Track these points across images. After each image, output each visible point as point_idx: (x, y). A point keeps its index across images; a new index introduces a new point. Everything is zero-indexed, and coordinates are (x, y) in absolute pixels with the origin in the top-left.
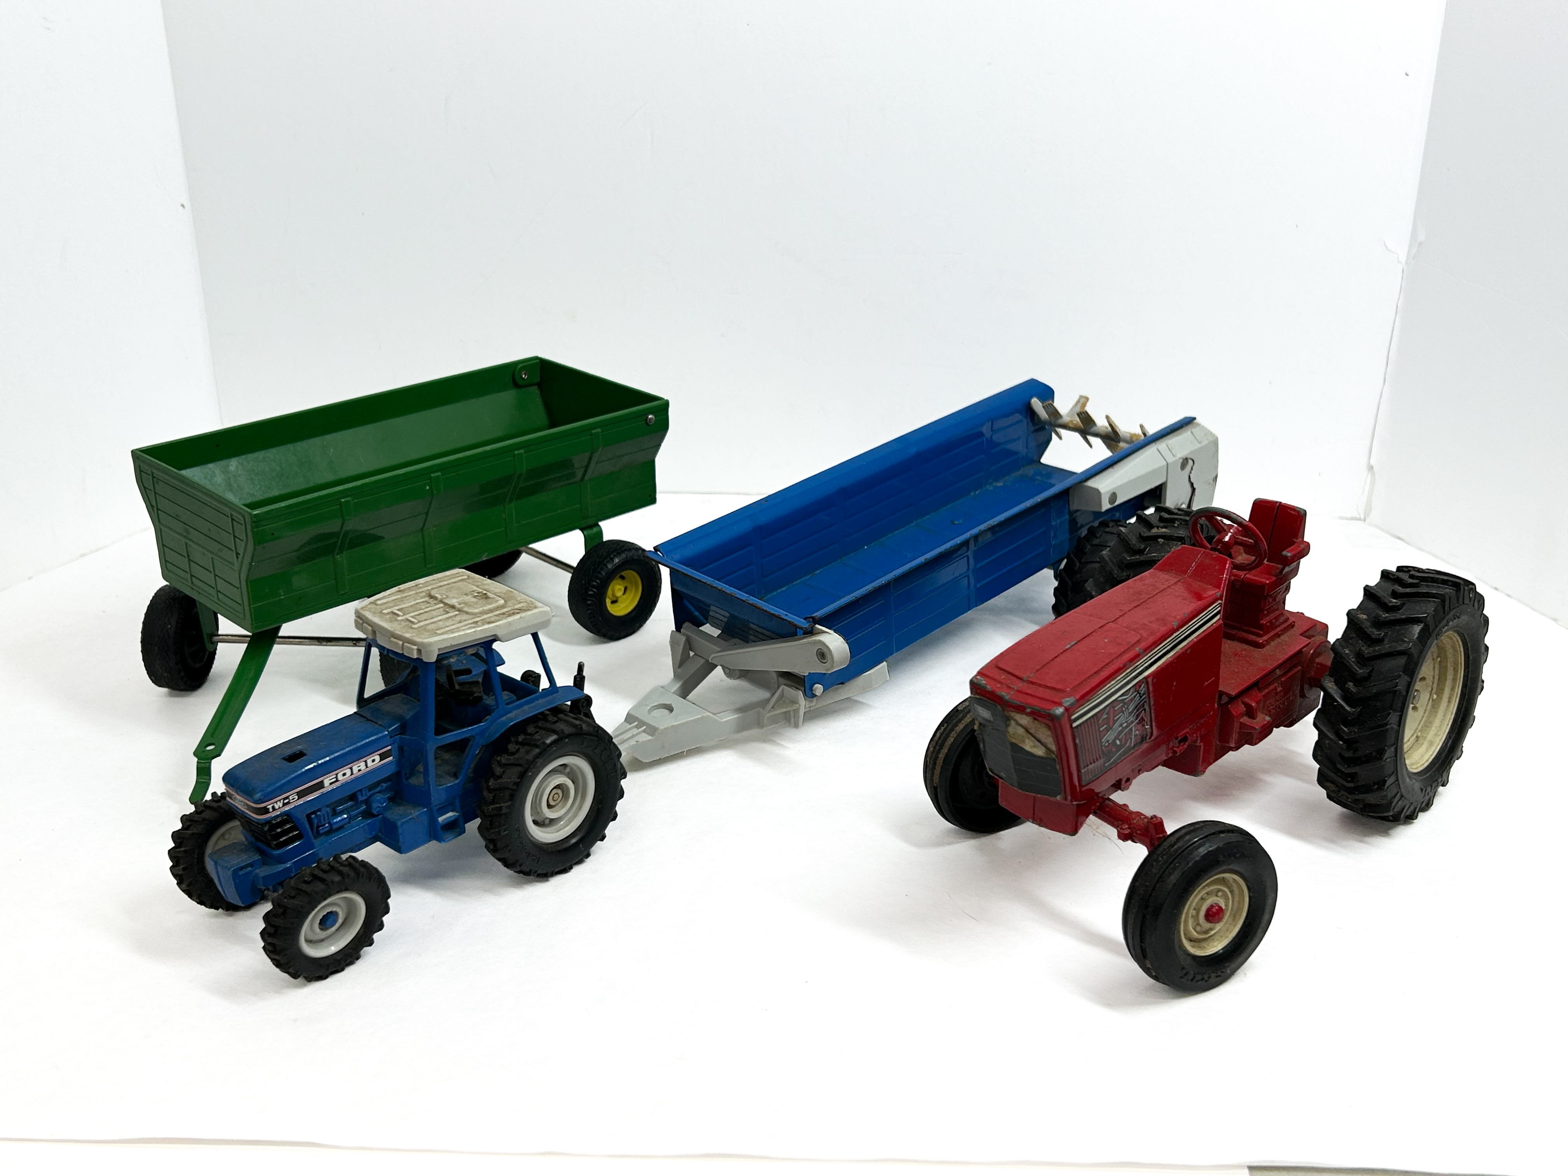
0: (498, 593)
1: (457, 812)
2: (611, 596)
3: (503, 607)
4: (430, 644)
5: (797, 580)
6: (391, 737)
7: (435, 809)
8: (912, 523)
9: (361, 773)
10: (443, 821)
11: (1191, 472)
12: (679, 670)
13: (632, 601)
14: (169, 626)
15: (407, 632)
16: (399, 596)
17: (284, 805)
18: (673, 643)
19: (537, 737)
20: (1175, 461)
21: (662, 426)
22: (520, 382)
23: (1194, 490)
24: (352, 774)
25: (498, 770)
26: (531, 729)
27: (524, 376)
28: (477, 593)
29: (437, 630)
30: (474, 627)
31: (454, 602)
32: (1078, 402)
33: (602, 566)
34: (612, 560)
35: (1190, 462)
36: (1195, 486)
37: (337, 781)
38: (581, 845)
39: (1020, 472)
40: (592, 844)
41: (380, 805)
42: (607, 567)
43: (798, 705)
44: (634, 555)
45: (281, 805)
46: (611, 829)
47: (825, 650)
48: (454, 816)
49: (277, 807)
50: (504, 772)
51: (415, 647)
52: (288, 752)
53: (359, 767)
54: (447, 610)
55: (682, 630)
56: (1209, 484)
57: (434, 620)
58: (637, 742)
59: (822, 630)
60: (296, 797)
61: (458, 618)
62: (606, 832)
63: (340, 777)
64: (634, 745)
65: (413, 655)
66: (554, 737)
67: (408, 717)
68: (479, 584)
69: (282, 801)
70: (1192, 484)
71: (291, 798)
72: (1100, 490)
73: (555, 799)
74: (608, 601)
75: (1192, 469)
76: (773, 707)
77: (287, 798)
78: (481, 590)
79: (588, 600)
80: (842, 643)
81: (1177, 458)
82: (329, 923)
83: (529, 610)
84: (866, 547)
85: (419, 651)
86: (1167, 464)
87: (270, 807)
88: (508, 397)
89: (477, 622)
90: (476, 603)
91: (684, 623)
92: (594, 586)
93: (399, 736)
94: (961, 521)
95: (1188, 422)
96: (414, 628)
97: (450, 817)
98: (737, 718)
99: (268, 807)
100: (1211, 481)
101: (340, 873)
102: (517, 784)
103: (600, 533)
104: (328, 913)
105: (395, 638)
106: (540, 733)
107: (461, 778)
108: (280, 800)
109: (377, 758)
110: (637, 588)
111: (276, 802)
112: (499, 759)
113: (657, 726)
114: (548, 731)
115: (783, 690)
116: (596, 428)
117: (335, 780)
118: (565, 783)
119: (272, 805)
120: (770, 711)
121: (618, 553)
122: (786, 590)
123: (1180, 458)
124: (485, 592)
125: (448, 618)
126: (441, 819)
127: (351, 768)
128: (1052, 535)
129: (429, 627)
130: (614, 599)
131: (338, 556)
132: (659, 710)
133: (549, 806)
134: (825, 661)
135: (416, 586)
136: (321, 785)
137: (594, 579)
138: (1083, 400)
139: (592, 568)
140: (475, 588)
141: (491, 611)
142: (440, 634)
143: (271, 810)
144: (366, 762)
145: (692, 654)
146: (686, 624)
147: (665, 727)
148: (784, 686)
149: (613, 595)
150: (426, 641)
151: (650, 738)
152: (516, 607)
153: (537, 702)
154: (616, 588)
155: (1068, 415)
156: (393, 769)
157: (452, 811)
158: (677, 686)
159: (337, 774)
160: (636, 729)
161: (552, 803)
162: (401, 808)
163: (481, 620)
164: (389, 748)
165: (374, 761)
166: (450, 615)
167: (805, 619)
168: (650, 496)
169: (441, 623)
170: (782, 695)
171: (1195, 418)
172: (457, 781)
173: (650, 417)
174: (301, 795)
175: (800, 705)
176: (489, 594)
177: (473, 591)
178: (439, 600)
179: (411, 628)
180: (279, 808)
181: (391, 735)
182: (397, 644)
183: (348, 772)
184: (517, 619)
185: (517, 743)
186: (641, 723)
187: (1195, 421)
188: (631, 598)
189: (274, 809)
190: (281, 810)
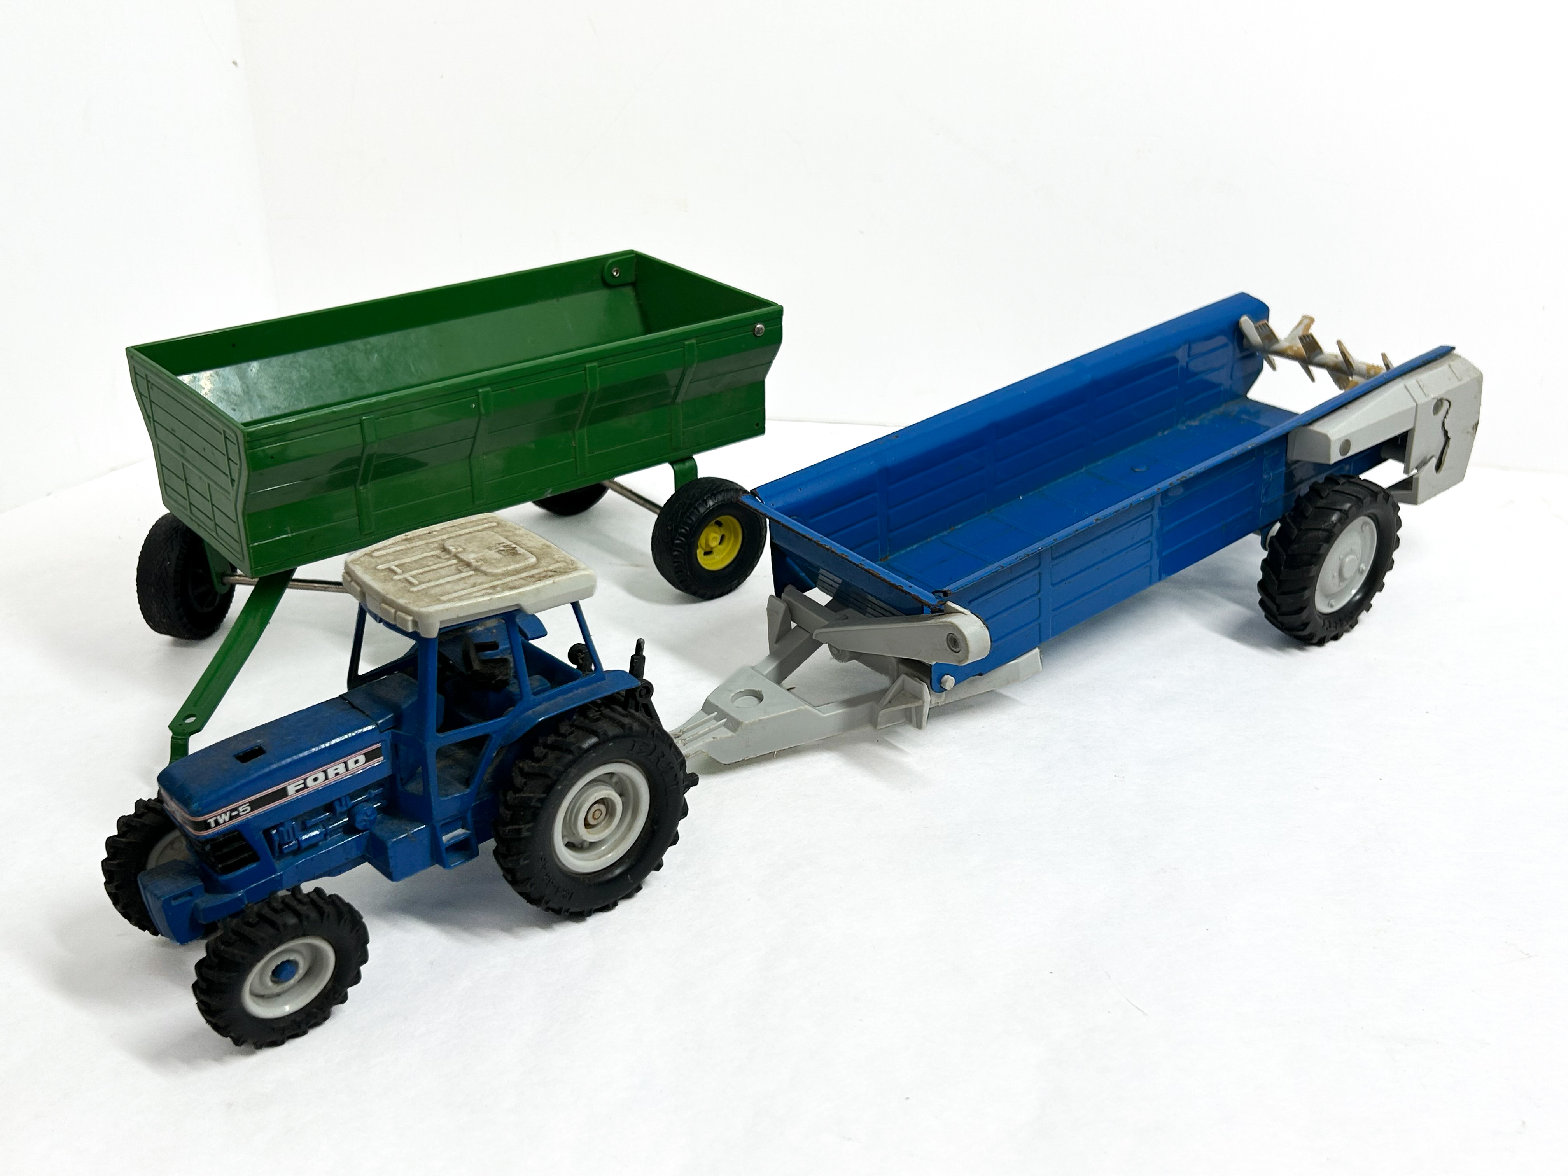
0: (532, 547)
1: (468, 830)
2: (704, 546)
3: (534, 567)
4: (429, 615)
5: (933, 535)
6: (381, 732)
7: (438, 825)
8: (1082, 468)
9: (338, 777)
10: (448, 841)
11: (1445, 417)
12: (777, 646)
13: (729, 553)
15: (402, 597)
16: (403, 547)
17: (231, 818)
18: (771, 611)
19: (571, 739)
20: (1427, 403)
21: (774, 338)
22: (609, 280)
23: (1447, 439)
24: (327, 778)
25: (519, 780)
26: (564, 728)
27: (615, 273)
28: (504, 546)
29: (442, 595)
30: (490, 594)
31: (471, 557)
32: (1300, 323)
33: (692, 509)
34: (705, 502)
35: (1446, 404)
36: (1449, 435)
37: (306, 787)
38: (629, 876)
39: (1221, 409)
40: (646, 873)
41: (366, 818)
42: (699, 511)
43: (920, 702)
44: (732, 497)
45: (227, 819)
46: (670, 856)
47: (958, 636)
48: (464, 834)
49: (221, 821)
50: (525, 784)
51: (410, 618)
52: (244, 747)
53: (337, 771)
54: (460, 568)
55: (783, 595)
56: (1468, 433)
57: (441, 581)
58: (714, 738)
59: (957, 610)
60: (249, 809)
61: (472, 581)
62: (664, 858)
63: (310, 782)
64: (710, 743)
65: (407, 628)
66: (594, 740)
67: (404, 706)
68: (510, 534)
69: (228, 813)
70: (1446, 433)
71: (241, 809)
72: (1329, 435)
73: (596, 817)
74: (700, 553)
75: (1447, 413)
76: (890, 702)
77: (236, 809)
78: (509, 543)
79: (675, 551)
80: (981, 627)
81: (1430, 399)
82: (284, 974)
83: (566, 572)
84: (1021, 498)
85: (415, 623)
86: (1417, 405)
87: (212, 821)
88: (598, 298)
89: (494, 587)
90: (499, 561)
91: (786, 585)
92: (682, 534)
93: (392, 730)
94: (1144, 469)
95: (1444, 353)
96: (412, 592)
97: (459, 836)
98: (843, 712)
99: (209, 821)
100: (1470, 430)
101: (298, 914)
102: (542, 801)
103: (695, 468)
104: (283, 963)
105: (386, 604)
106: (576, 733)
107: (472, 787)
108: (225, 813)
109: (362, 759)
110: (736, 537)
111: (220, 815)
112: (521, 765)
113: (741, 720)
114: (587, 732)
115: (903, 681)
116: (690, 338)
117: (302, 786)
118: (611, 797)
119: (214, 818)
120: (886, 707)
121: (713, 495)
122: (917, 548)
123: (1433, 399)
124: (514, 546)
125: (459, 580)
126: (445, 838)
127: (325, 772)
128: (1263, 491)
129: (433, 591)
130: (708, 550)
131: (361, 488)
132: (748, 697)
133: (587, 825)
134: (957, 650)
135: (429, 533)
136: (283, 793)
137: (682, 525)
138: (1306, 321)
139: (681, 511)
140: (503, 540)
141: (517, 572)
142: (444, 602)
143: (213, 825)
144: (346, 763)
145: (793, 625)
146: (789, 588)
147: (751, 721)
148: (904, 675)
149: (707, 545)
150: (424, 610)
151: (730, 734)
152: (551, 568)
153: (575, 692)
154: (711, 536)
155: (1286, 339)
156: (387, 772)
157: (462, 828)
158: (772, 666)
159: (305, 780)
160: (714, 722)
161: (592, 821)
162: (395, 822)
163: (502, 584)
164: (379, 745)
165: (357, 763)
166: (463, 575)
167: (933, 593)
168: (757, 425)
169: (448, 586)
170: (902, 689)
171: (1454, 348)
172: (467, 791)
173: (758, 326)
174: (254, 805)
175: (924, 702)
176: (519, 549)
177: (499, 544)
178: (453, 554)
179: (409, 591)
180: (225, 822)
181: (380, 729)
182: (388, 612)
183: (321, 776)
184: (549, 584)
185: (546, 746)
186: (722, 715)
187: (1455, 352)
188: (729, 547)
189: (217, 823)
190: (227, 825)
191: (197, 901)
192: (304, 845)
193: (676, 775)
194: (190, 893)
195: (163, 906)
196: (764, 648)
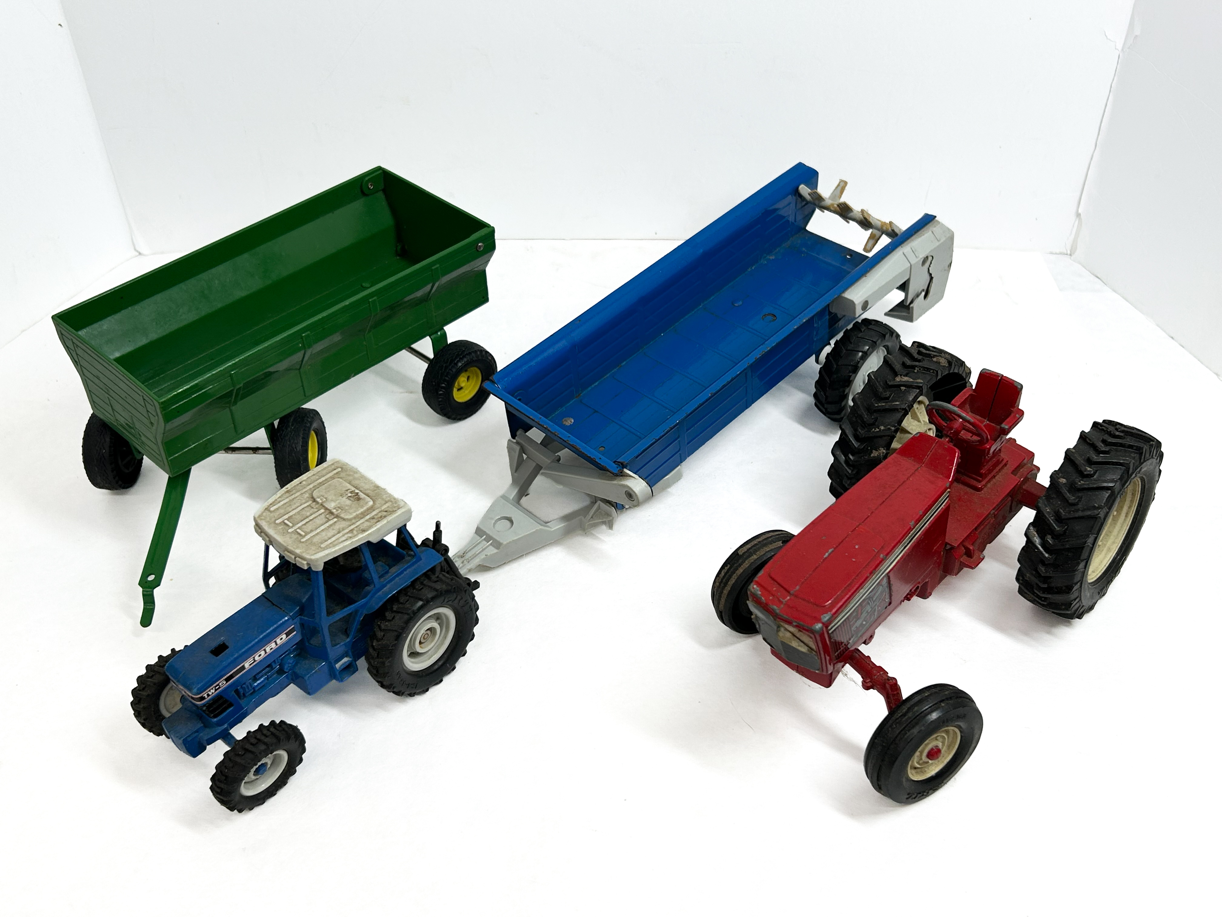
0: (368, 489)
1: (351, 658)
2: (457, 387)
3: (372, 509)
4: (317, 560)
5: (607, 373)
6: (293, 620)
7: (333, 662)
8: (701, 305)
9: (272, 650)
10: (340, 668)
11: (930, 266)
12: (516, 474)
13: (474, 387)
14: (104, 451)
15: (298, 548)
16: (287, 500)
17: (216, 690)
18: (510, 448)
19: (407, 605)
20: (917, 263)
21: (491, 247)
22: (366, 191)
23: (931, 278)
24: (266, 653)
25: (380, 634)
26: (402, 599)
27: (370, 186)
28: (351, 492)
29: (322, 543)
30: (351, 537)
31: (331, 505)
32: (838, 185)
33: (448, 371)
35: (930, 258)
36: (933, 276)
37: (255, 661)
38: (448, 665)
39: (789, 242)
40: (457, 660)
41: (290, 665)
42: (452, 371)
43: (611, 518)
45: (213, 691)
46: (470, 647)
47: (632, 493)
48: (348, 661)
49: (210, 693)
50: (384, 635)
51: (305, 562)
52: (214, 644)
53: (271, 647)
54: (327, 516)
55: (516, 438)
56: (945, 270)
57: (318, 530)
58: (486, 555)
59: (630, 475)
60: (225, 682)
61: (337, 527)
62: (467, 648)
63: (257, 658)
64: (484, 559)
65: (304, 567)
66: (420, 603)
67: (304, 600)
68: (351, 478)
69: (214, 689)
70: (931, 275)
71: (220, 684)
72: (854, 301)
73: (425, 638)
74: (455, 390)
75: (931, 263)
76: (592, 517)
77: (218, 685)
78: (353, 489)
79: (440, 398)
80: (646, 487)
81: (919, 259)
82: (261, 771)
83: (393, 511)
84: (662, 335)
85: (308, 564)
86: (911, 265)
87: (206, 695)
88: (358, 206)
89: (352, 531)
90: (350, 506)
91: (517, 430)
92: (443, 388)
93: (299, 617)
94: (741, 303)
96: (303, 542)
97: (345, 662)
98: (564, 526)
99: (204, 696)
100: (947, 268)
101: (265, 744)
102: (395, 645)
103: (444, 335)
105: (288, 552)
106: (410, 601)
107: (351, 637)
109: (284, 636)
110: (477, 376)
111: (210, 691)
112: (379, 623)
113: (501, 541)
114: (416, 599)
115: (599, 504)
116: (435, 265)
117: (253, 661)
118: (433, 626)
119: (206, 693)
120: (589, 520)
121: (460, 358)
123: (921, 258)
124: (357, 491)
125: (329, 527)
126: (338, 666)
127: (265, 650)
128: (815, 333)
129: (315, 540)
130: (459, 387)
131: (233, 407)
132: (503, 520)
133: (420, 643)
134: (633, 500)
135: (300, 483)
136: (243, 668)
137: (442, 382)
138: (842, 184)
139: (440, 372)
140: (349, 486)
141: (363, 515)
142: (324, 549)
143: (206, 697)
144: (275, 642)
145: (525, 456)
146: (520, 432)
147: (508, 541)
148: (600, 502)
149: (459, 385)
150: (313, 557)
151: (495, 551)
152: (383, 508)
153: (405, 573)
154: (462, 380)
155: (830, 198)
156: (299, 638)
157: (346, 657)
158: (514, 493)
159: (254, 658)
160: (485, 542)
161: (422, 641)
162: (307, 662)
163: (356, 527)
164: (293, 626)
165: (282, 639)
166: (331, 522)
167: (614, 462)
168: (483, 297)
169: (324, 534)
170: (599, 509)
171: (936, 217)
172: (348, 640)
173: (479, 244)
174: (227, 680)
175: (613, 518)
176: (360, 494)
177: (347, 490)
178: (320, 504)
179: (301, 542)
180: (213, 693)
181: (292, 618)
182: (291, 557)
183: (263, 653)
184: (385, 524)
185: (393, 612)
186: (489, 538)
187: (936, 219)
189: (208, 695)
190: (213, 695)
191: (201, 734)
192: (257, 689)
193: (470, 606)
194: (197, 731)
195: (183, 742)
196: (509, 479)
